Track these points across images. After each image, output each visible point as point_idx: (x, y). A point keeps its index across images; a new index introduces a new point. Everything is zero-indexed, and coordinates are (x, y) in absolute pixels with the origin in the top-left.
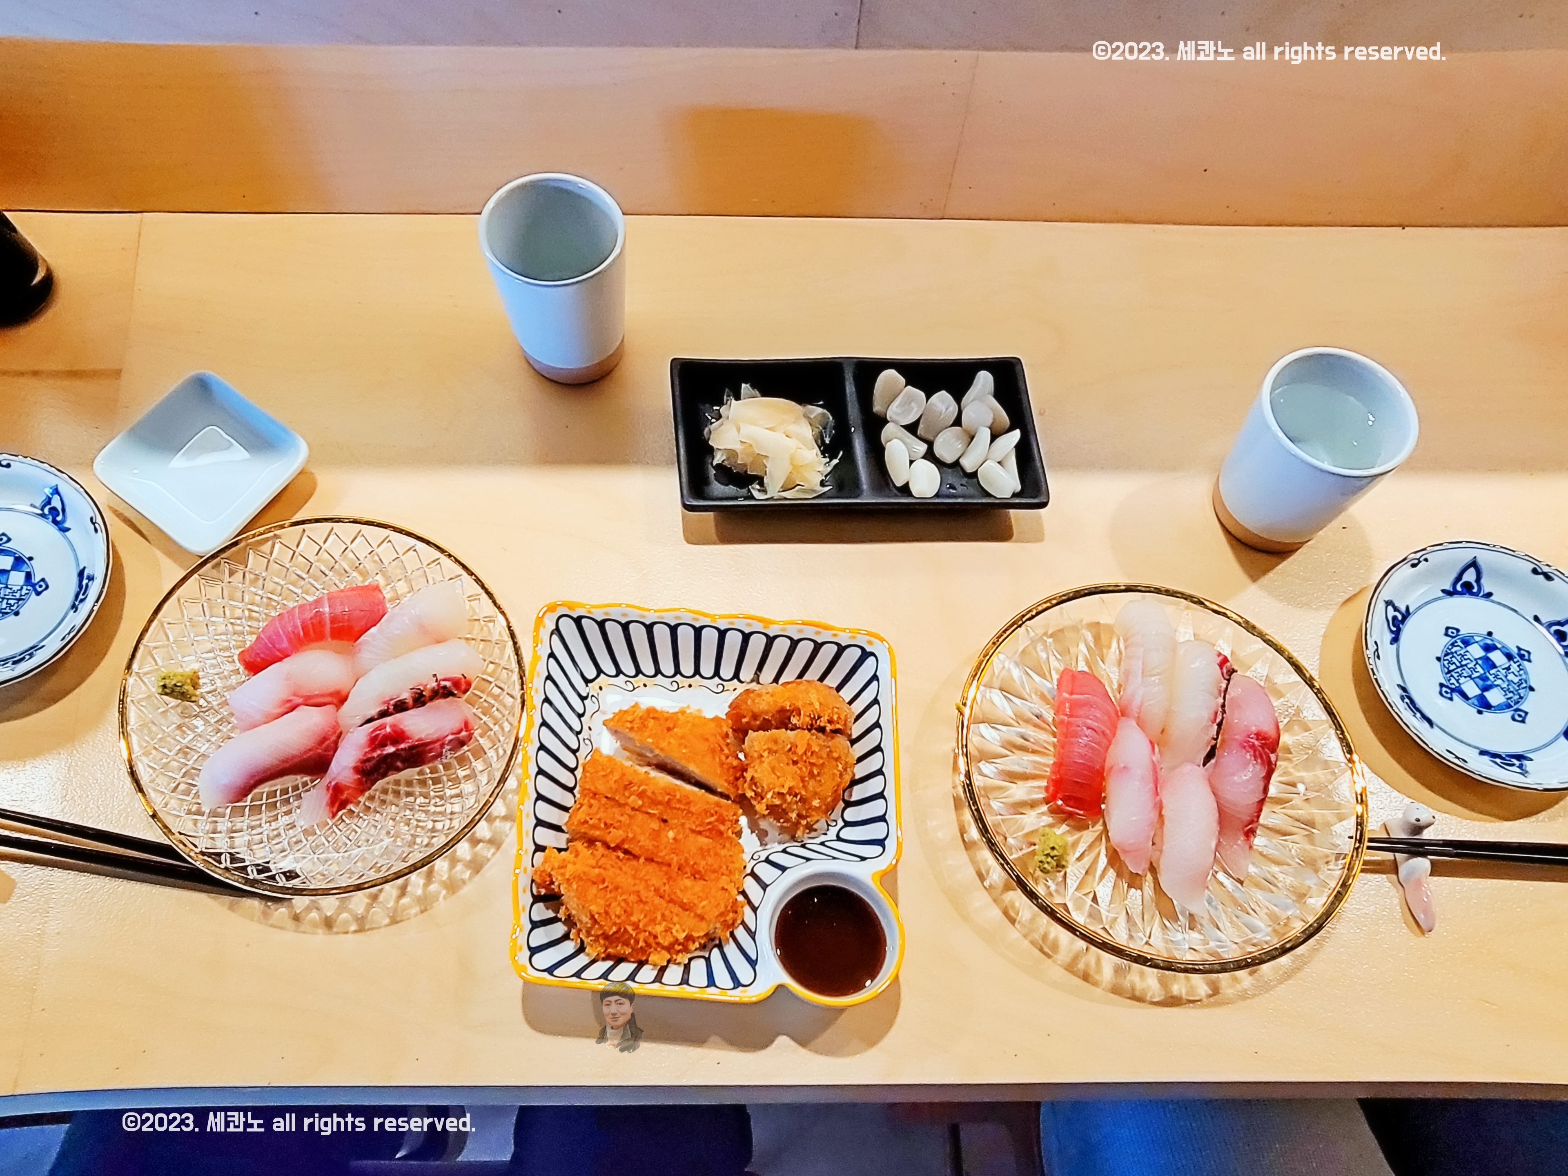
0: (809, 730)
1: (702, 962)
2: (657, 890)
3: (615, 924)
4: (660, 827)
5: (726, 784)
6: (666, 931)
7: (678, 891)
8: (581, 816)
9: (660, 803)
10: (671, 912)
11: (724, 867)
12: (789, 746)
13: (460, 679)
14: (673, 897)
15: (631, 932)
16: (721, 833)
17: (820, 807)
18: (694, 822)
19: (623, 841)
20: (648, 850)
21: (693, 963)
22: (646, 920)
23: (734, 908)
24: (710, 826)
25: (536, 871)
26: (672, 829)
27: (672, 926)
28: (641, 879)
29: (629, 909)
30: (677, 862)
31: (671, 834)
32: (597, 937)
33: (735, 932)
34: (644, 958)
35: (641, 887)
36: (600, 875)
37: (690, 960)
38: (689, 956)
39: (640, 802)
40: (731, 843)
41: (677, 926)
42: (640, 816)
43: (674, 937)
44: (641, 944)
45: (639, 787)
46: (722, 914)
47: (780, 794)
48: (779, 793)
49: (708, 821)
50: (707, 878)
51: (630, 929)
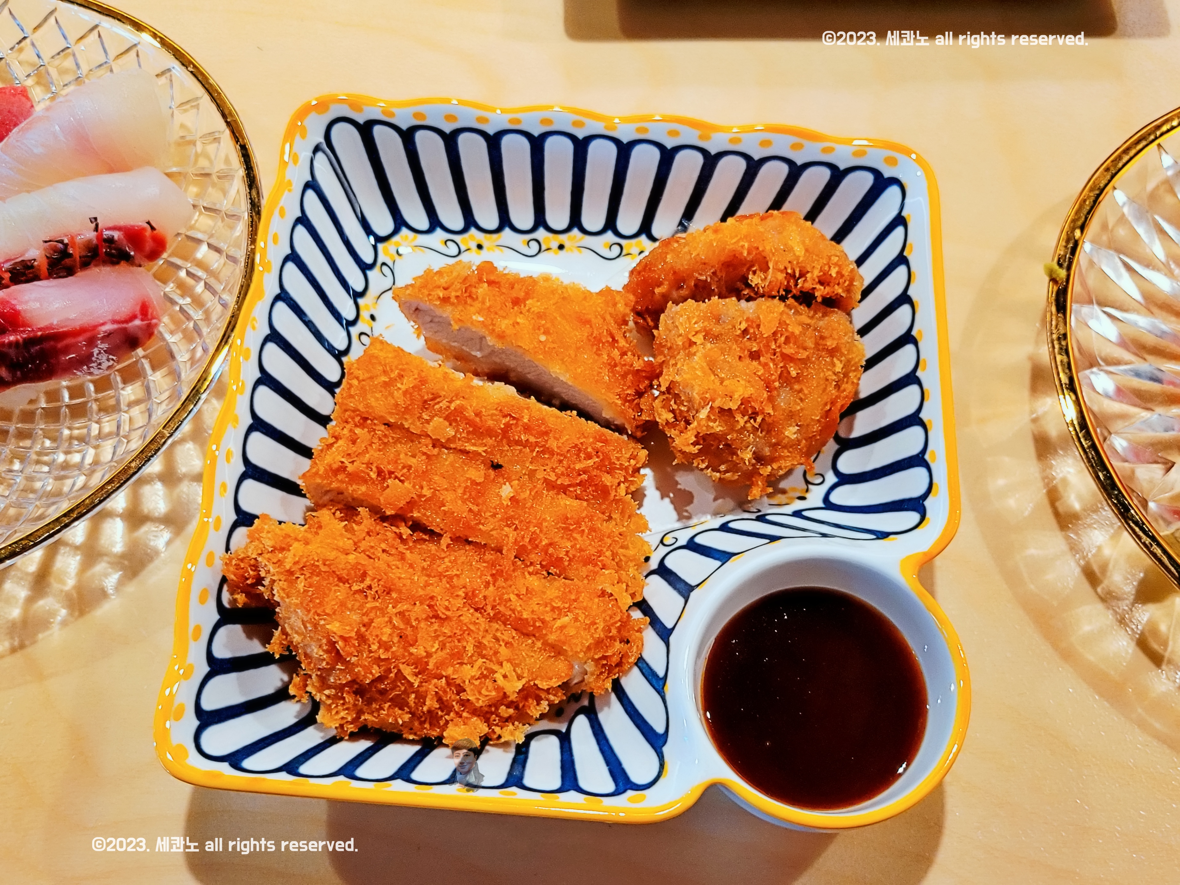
0: (783, 299)
1: (554, 741)
2: (469, 597)
3: (378, 661)
4: (486, 476)
5: (619, 402)
6: (483, 676)
7: (513, 597)
8: (334, 457)
9: (490, 432)
10: (497, 640)
11: (608, 554)
12: (744, 326)
13: (143, 229)
14: (501, 608)
15: (411, 679)
16: (604, 492)
17: (799, 441)
18: (553, 470)
19: (411, 504)
20: (458, 520)
21: (534, 745)
22: (442, 655)
23: (625, 634)
24: (585, 477)
25: (231, 559)
26: (509, 480)
27: (495, 667)
28: (440, 576)
29: (409, 631)
30: (516, 542)
31: (507, 491)
32: (340, 688)
33: (624, 682)
34: (435, 733)
35: (437, 590)
36: (356, 566)
37: (530, 737)
38: (528, 729)
39: (450, 431)
40: (622, 513)
41: (507, 667)
42: (448, 458)
43: (498, 689)
44: (431, 703)
45: (450, 402)
46: (599, 643)
47: (725, 413)
48: (722, 410)
49: (578, 466)
50: (571, 574)
51: (407, 671)
